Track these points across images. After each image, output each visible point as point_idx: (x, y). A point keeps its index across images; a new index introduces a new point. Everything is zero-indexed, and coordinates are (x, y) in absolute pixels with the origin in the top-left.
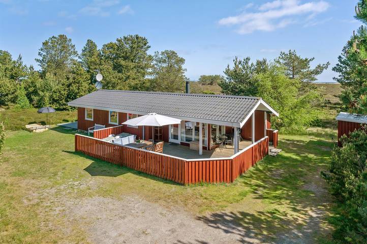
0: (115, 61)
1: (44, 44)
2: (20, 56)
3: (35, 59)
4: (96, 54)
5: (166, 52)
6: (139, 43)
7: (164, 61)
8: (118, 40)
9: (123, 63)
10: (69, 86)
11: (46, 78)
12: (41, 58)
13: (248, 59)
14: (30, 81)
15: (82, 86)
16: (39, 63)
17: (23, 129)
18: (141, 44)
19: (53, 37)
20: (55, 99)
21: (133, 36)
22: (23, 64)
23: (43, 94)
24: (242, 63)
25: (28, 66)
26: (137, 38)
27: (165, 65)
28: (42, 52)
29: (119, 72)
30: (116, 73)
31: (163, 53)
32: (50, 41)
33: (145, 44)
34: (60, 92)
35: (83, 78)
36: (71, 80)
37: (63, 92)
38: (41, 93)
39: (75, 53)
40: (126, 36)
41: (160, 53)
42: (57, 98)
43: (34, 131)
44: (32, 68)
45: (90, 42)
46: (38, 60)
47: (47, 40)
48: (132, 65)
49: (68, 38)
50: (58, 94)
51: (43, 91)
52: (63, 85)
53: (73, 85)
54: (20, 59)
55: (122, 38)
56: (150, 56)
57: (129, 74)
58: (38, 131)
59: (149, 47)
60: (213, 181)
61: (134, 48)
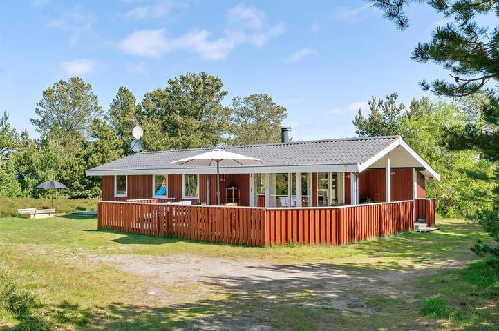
0: (166, 117)
1: (45, 93)
2: (5, 113)
3: (31, 120)
4: (133, 109)
5: (253, 98)
6: (207, 87)
7: (250, 114)
8: (171, 82)
9: (178, 119)
10: (86, 158)
11: (50, 148)
12: (40, 119)
13: (394, 96)
14: (21, 154)
15: (108, 157)
16: (36, 127)
17: (14, 216)
18: (210, 88)
19: (61, 82)
20: (65, 178)
21: (197, 75)
22: (11, 128)
23: (44, 174)
24: (383, 104)
25: (20, 132)
26: (204, 78)
27: (251, 121)
28: (41, 108)
29: (172, 135)
30: (167, 137)
31: (247, 100)
32: (56, 88)
33: (218, 88)
34: (72, 167)
35: (110, 144)
36: (91, 148)
37: (76, 168)
38: (39, 172)
39: (97, 108)
40: (184, 75)
41: (242, 100)
42: (68, 178)
43: (32, 216)
44: (26, 135)
45: (123, 91)
46: (35, 122)
47: (51, 87)
48: (195, 123)
49: (86, 83)
50: (69, 171)
51: (44, 170)
52: (77, 156)
53: (93, 155)
54: (6, 119)
55: (178, 78)
56: (226, 109)
57: (189, 138)
58: (37, 217)
59: (225, 93)
60: (309, 242)
61: (198, 94)
